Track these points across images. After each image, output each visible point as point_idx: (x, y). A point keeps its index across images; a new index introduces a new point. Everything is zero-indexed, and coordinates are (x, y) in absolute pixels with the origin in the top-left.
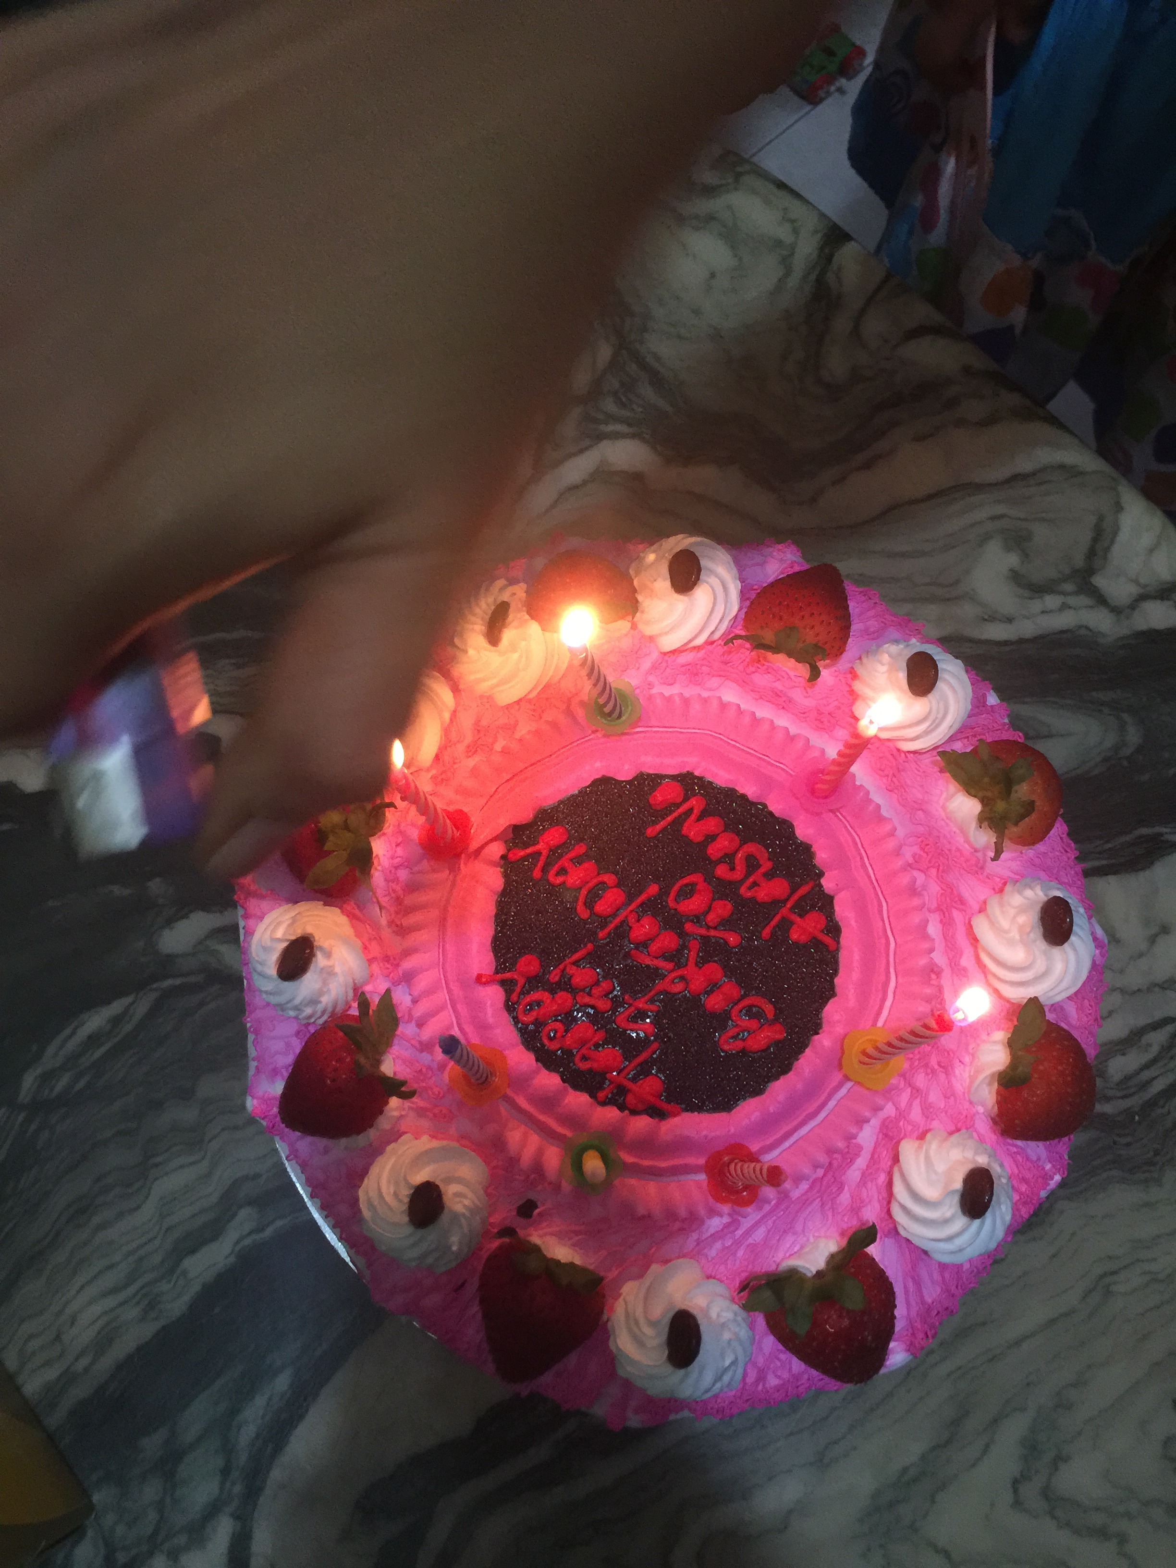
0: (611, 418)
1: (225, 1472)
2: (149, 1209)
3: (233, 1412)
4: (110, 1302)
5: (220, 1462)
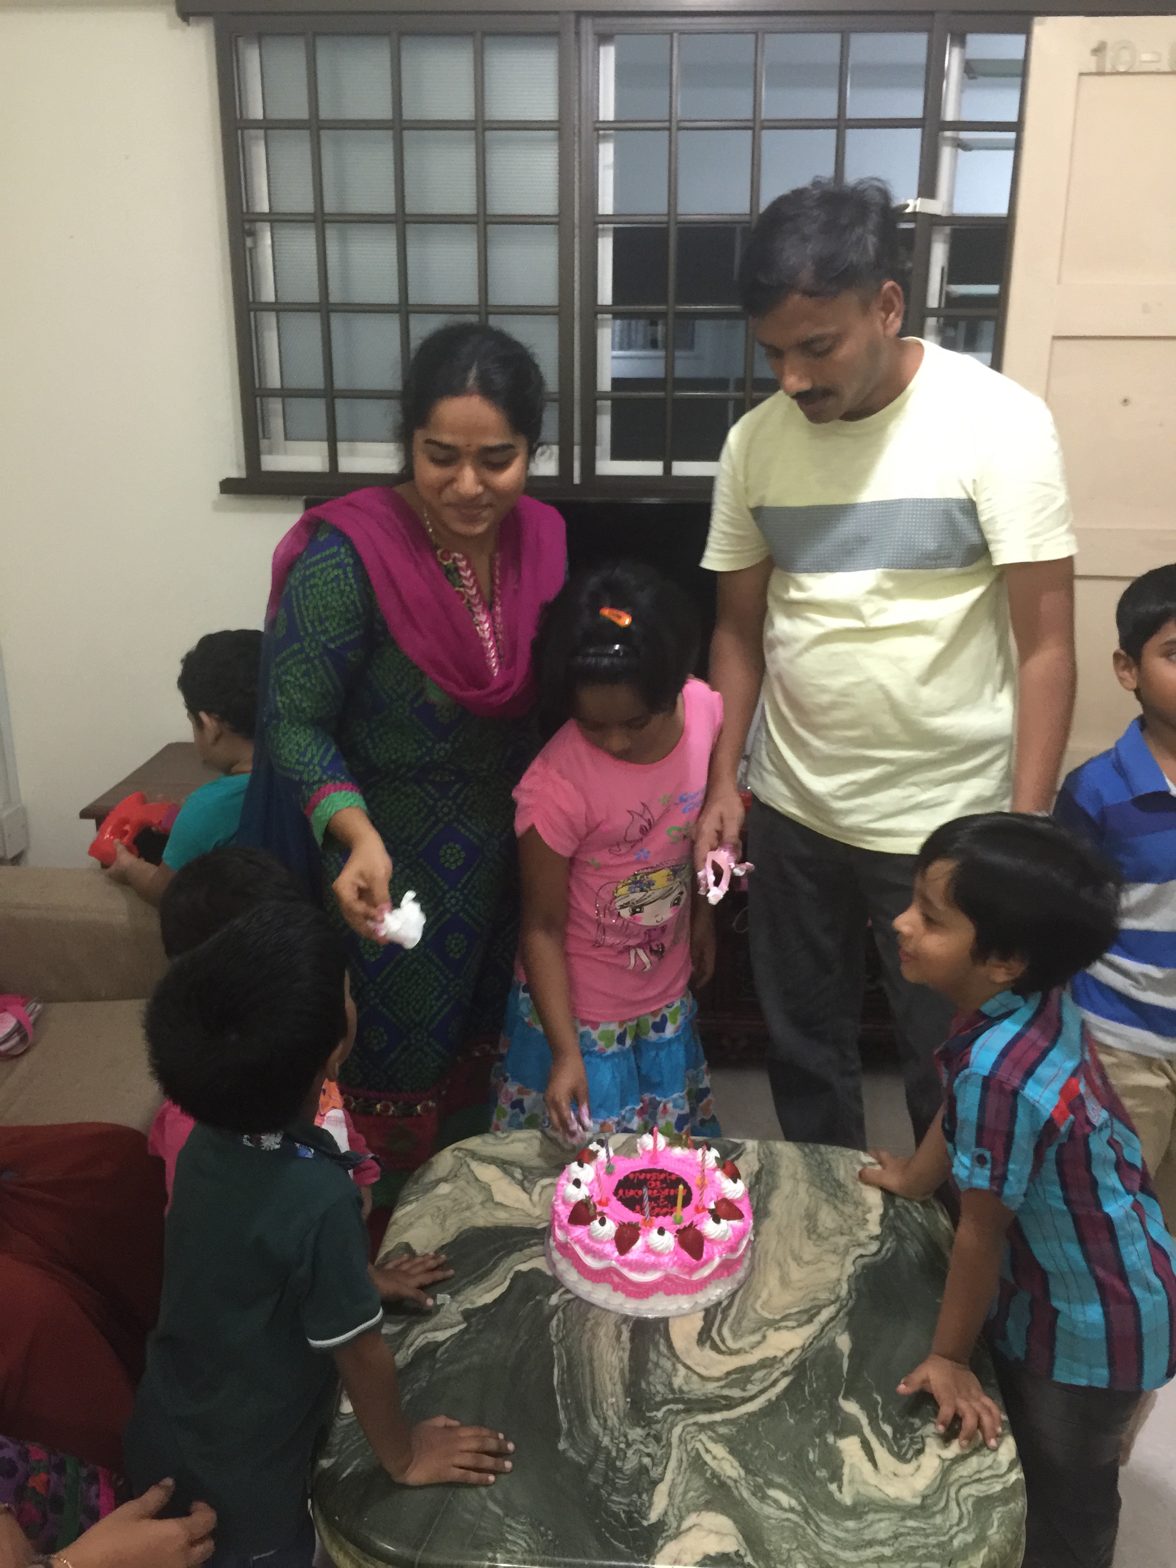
0: (534, 1178)
1: (669, 1359)
2: (604, 1339)
3: (659, 1351)
5: (665, 1359)
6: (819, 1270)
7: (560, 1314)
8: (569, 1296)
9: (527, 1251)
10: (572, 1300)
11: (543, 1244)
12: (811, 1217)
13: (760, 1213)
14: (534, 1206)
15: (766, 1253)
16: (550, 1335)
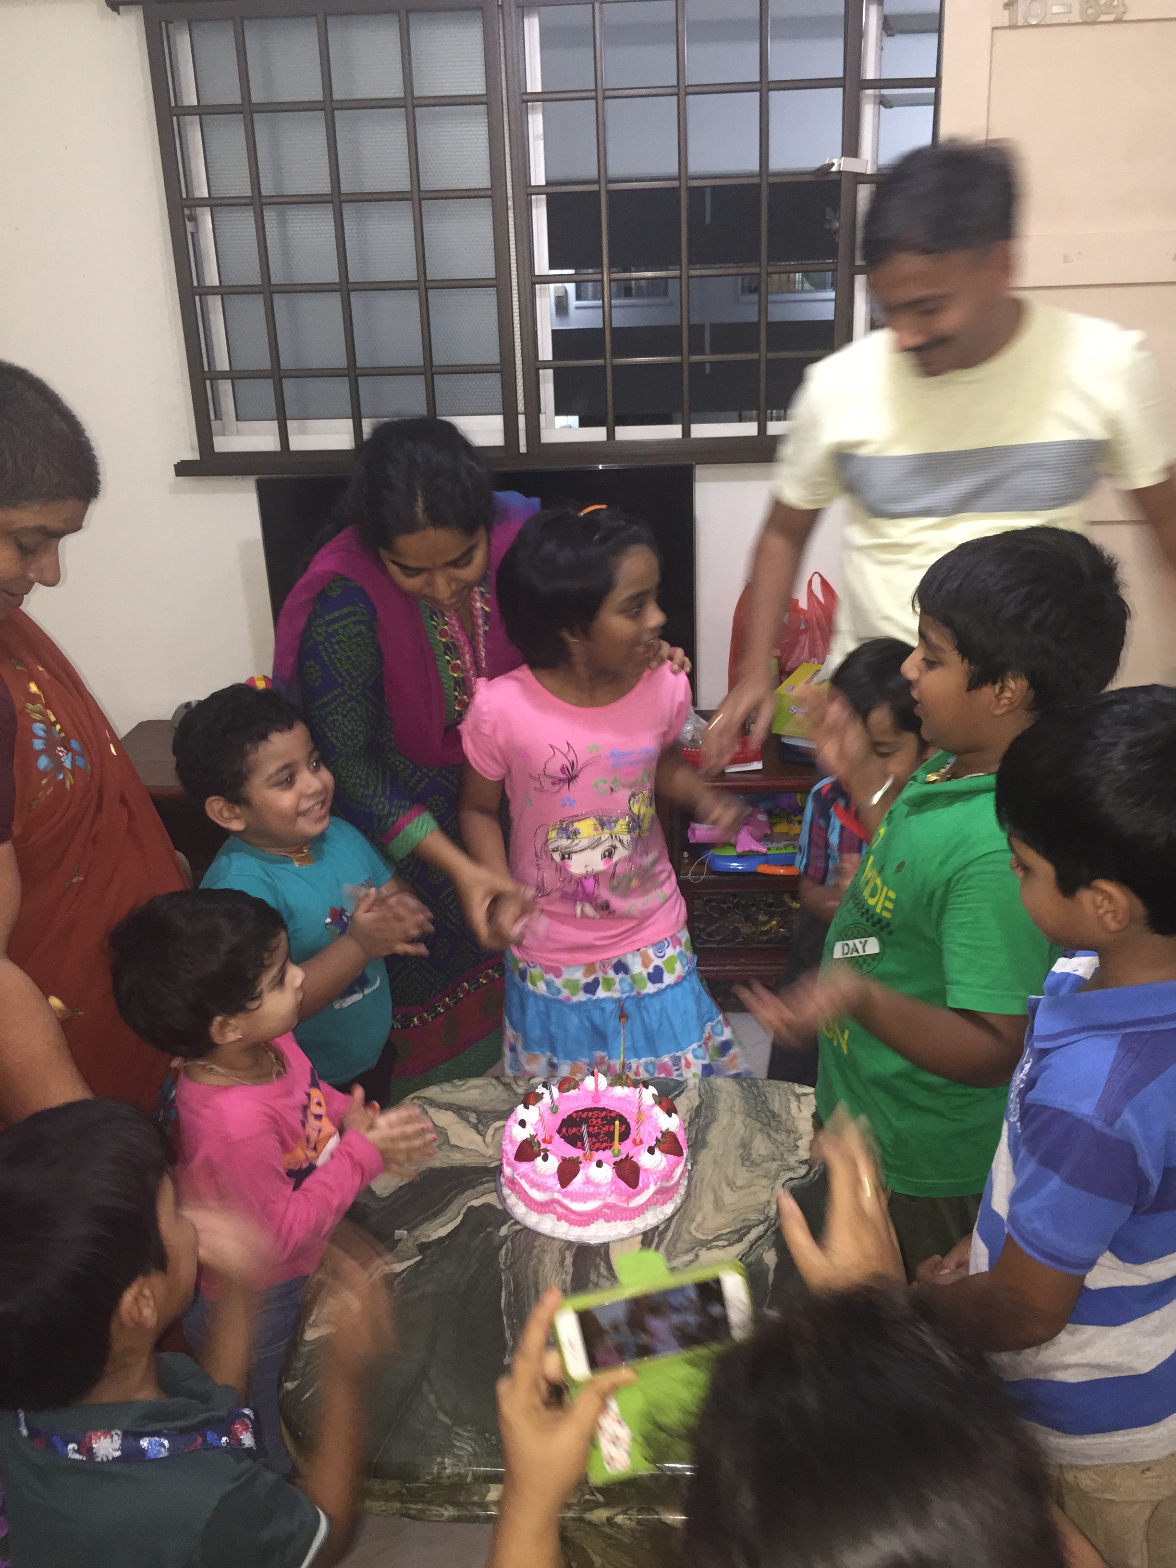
0: (488, 1122)
1: (608, 1279)
2: (548, 1264)
3: (599, 1273)
4: (557, 1279)
5: (605, 1279)
6: (750, 1194)
7: (509, 1244)
8: (518, 1227)
9: (480, 1188)
10: (521, 1230)
11: (494, 1181)
12: (745, 1146)
13: (698, 1144)
14: (487, 1146)
15: (702, 1181)
16: (499, 1263)
